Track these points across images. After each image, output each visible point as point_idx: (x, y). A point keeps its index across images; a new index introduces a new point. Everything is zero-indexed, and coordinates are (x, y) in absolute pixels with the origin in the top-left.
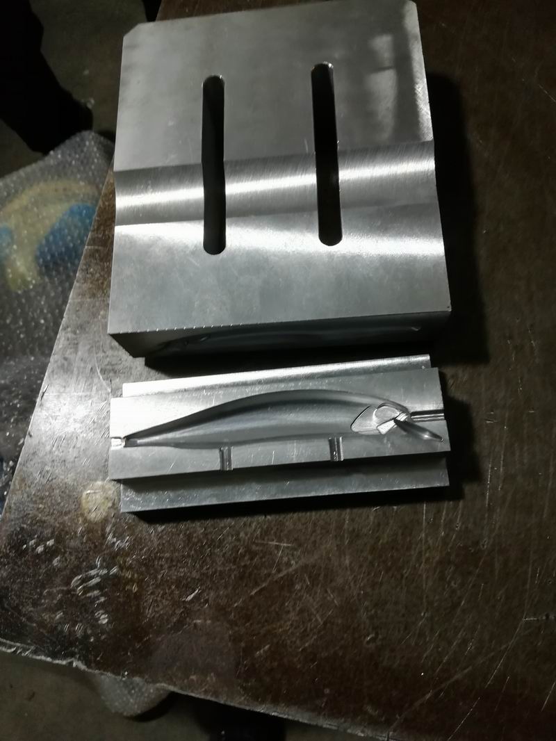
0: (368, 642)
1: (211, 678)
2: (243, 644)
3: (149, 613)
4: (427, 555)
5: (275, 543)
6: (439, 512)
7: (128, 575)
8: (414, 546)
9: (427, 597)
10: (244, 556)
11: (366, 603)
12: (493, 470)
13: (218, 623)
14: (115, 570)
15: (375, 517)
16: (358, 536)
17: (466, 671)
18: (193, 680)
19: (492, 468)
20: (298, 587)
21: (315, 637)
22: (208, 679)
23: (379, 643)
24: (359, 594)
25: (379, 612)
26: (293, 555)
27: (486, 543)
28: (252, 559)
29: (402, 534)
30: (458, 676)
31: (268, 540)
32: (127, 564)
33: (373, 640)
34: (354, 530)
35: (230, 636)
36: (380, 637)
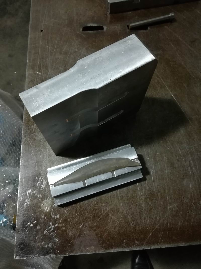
0: (132, 225)
1: (93, 247)
2: (99, 235)
3: (70, 234)
4: (142, 197)
5: (101, 205)
6: (141, 185)
7: (61, 225)
8: (137, 196)
9: (144, 208)
10: (94, 211)
11: (129, 214)
12: (152, 171)
13: (91, 231)
14: (57, 225)
15: (126, 191)
16: (123, 197)
17: (158, 225)
18: (88, 249)
19: (152, 170)
20: (110, 215)
21: (118, 228)
22: (92, 248)
23: (135, 224)
24: (127, 213)
25: (133, 216)
26: (107, 207)
27: (155, 191)
28: (96, 211)
29: (134, 193)
30: (156, 227)
31: (99, 204)
32: (60, 222)
33: (133, 224)
34: (121, 196)
35: (95, 234)
36: (135, 222)
